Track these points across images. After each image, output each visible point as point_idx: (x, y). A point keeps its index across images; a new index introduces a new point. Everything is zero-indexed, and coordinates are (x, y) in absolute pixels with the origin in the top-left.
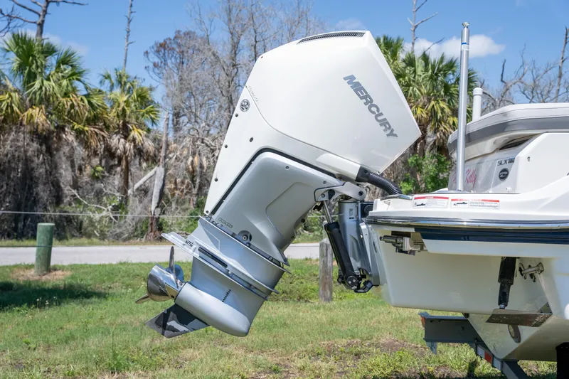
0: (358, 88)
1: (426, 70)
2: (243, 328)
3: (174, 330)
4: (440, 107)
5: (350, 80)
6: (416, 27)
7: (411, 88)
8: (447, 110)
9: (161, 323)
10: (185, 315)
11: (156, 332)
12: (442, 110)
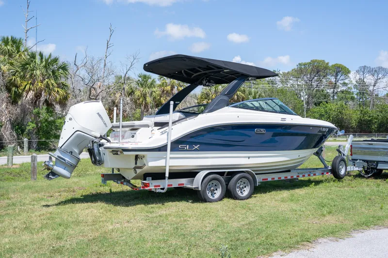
0: (100, 116)
1: (42, 62)
2: (69, 176)
3: (51, 178)
4: (51, 83)
5: (98, 113)
6: (28, 30)
7: (35, 71)
8: (55, 85)
9: (48, 176)
10: (54, 174)
11: (46, 179)
12: (52, 85)
